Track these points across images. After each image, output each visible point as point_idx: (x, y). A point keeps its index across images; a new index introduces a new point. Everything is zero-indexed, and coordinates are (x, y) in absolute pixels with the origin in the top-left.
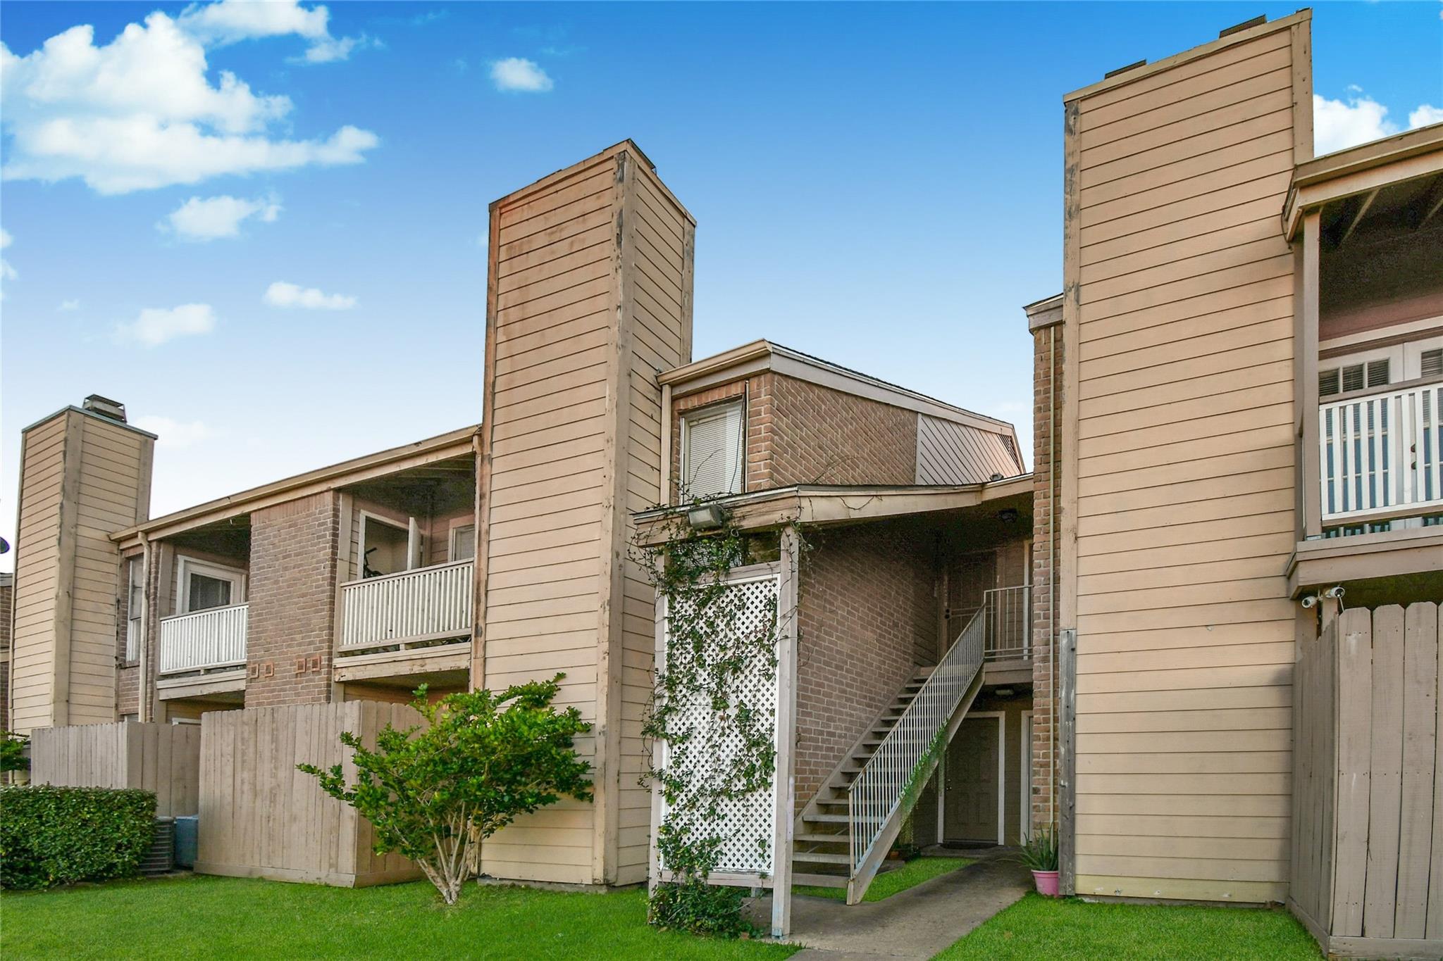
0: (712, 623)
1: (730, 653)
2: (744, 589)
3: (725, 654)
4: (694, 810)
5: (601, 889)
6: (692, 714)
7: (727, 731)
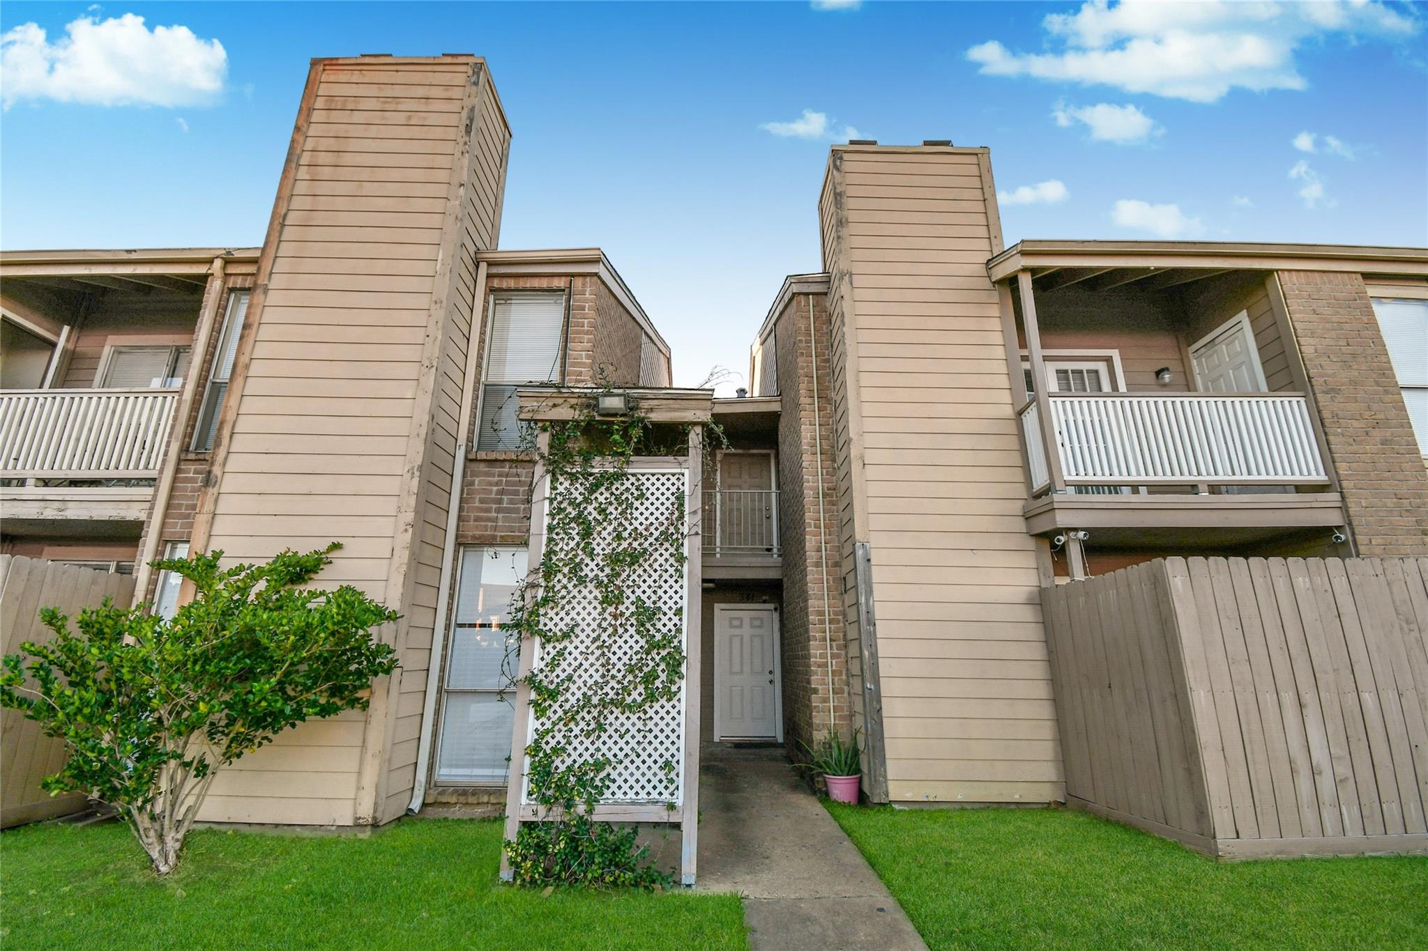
0: (604, 510)
1: (625, 544)
2: (643, 479)
3: (619, 545)
4: (572, 725)
5: (364, 832)
6: (573, 608)
7: (620, 630)
